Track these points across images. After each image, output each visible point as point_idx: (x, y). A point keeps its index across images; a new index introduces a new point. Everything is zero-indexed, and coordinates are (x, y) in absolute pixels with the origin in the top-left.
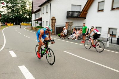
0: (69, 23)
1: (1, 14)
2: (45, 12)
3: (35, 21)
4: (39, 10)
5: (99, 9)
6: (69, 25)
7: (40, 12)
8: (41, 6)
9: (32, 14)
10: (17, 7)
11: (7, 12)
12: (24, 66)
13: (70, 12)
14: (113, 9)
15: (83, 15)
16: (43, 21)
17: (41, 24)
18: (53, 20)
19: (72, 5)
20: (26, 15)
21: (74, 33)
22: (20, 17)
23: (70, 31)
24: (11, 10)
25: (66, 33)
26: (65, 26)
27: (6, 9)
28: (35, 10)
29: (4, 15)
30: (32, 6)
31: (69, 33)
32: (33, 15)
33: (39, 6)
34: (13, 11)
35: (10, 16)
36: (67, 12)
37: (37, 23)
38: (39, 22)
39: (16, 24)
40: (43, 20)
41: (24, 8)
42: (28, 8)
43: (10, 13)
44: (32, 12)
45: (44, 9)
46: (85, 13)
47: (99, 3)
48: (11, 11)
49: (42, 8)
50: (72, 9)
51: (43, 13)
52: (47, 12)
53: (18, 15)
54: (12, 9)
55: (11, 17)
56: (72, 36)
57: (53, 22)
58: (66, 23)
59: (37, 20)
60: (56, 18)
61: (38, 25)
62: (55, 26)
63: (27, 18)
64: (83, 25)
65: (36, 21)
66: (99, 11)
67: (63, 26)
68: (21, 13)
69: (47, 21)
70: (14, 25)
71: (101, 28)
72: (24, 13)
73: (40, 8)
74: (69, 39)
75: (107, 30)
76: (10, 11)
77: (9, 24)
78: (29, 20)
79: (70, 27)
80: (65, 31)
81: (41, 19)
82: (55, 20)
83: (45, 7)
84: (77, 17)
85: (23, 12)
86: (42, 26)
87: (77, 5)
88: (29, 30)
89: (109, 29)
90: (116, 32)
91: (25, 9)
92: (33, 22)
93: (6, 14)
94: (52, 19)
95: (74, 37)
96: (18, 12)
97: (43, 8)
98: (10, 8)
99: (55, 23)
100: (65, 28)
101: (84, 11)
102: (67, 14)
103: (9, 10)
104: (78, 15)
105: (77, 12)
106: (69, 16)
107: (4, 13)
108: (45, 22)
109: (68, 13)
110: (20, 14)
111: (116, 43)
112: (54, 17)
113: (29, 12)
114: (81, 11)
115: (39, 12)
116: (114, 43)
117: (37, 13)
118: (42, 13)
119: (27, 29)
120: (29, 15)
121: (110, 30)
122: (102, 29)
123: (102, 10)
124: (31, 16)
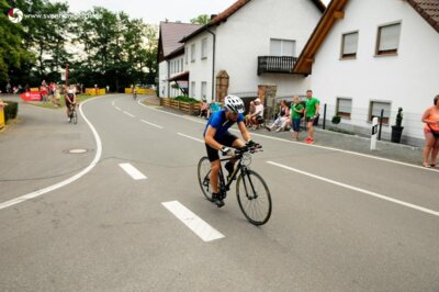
0: (267, 87)
1: (70, 60)
2: (198, 56)
3: (170, 81)
4: (181, 52)
5: (345, 53)
6: (267, 92)
7: (184, 57)
8: (186, 40)
9: (159, 62)
10: (114, 42)
11: (85, 56)
12: (177, 202)
13: (266, 57)
14: (380, 53)
15: (302, 66)
16: (193, 83)
17: (186, 91)
18: (222, 81)
19: (272, 39)
20: (139, 65)
21: (283, 114)
22: (124, 70)
23: (272, 109)
24: (97, 49)
25: (261, 115)
26: (256, 95)
27: (83, 46)
28: (167, 51)
29: (78, 64)
30: (160, 40)
31: (270, 114)
32: (163, 65)
33: (181, 42)
34: (103, 52)
35: (95, 68)
36: (259, 58)
37: (176, 87)
38: (182, 84)
39: (113, 90)
40: (191, 79)
41: (133, 46)
42: (146, 44)
43: (96, 58)
44: (159, 56)
45: (196, 49)
46: (308, 60)
47: (344, 35)
48: (99, 53)
49: (188, 47)
50: (271, 50)
51: (193, 61)
52: (204, 59)
53: (116, 63)
54: (102, 46)
55: (98, 70)
56: (276, 121)
57: (221, 85)
58: (259, 87)
59: (176, 79)
60: (229, 73)
61: (177, 93)
63: (142, 73)
64: (305, 94)
65: (173, 83)
66: (345, 56)
67: (252, 95)
68: (126, 59)
69: (204, 83)
70: (107, 92)
71: (350, 100)
72: (136, 60)
73: (181, 45)
74: (269, 129)
75: (367, 106)
76: (94, 52)
77: (92, 91)
78: (151, 79)
79: (270, 100)
80: (259, 109)
81: (185, 77)
82: (228, 78)
83: (198, 43)
84: (286, 72)
85: (131, 57)
86: (190, 96)
87: (285, 41)
88: (153, 108)
89: (372, 103)
90: (389, 112)
91: (137, 47)
92: (163, 85)
93: (83, 62)
94: (220, 78)
95: (283, 126)
96: (117, 57)
97: (193, 46)
98: (96, 45)
99: (227, 86)
100: (258, 100)
101: (306, 57)
102: (259, 63)
103: (91, 48)
104: (289, 66)
105: (284, 58)
106: (265, 68)
107: (76, 58)
108: (198, 86)
109: (262, 61)
110: (123, 63)
111: (390, 137)
112: (224, 72)
113: (149, 55)
114: (297, 55)
115: (179, 58)
116: (385, 140)
117: (172, 61)
118: (189, 60)
119: (145, 103)
120: (149, 64)
121: (375, 106)
122: (355, 104)
123: (353, 55)
124: (157, 68)
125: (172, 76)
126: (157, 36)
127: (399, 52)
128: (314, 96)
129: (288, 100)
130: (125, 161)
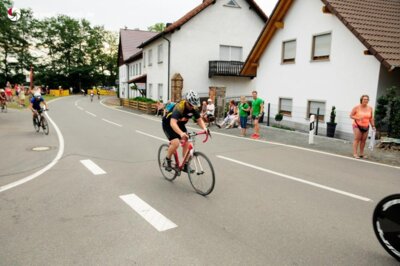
0: (217, 88)
1: (34, 63)
2: (155, 60)
4: (139, 57)
5: (286, 58)
6: (217, 93)
7: (142, 61)
8: (143, 46)
9: (119, 65)
10: (77, 47)
11: (49, 60)
12: (133, 195)
13: (216, 62)
14: (315, 58)
15: (248, 70)
16: (151, 85)
17: (144, 92)
18: (177, 82)
19: (221, 46)
20: (101, 69)
21: (232, 113)
22: (86, 73)
23: (222, 108)
24: (61, 53)
25: (213, 113)
26: (207, 96)
27: (48, 50)
28: (126, 56)
29: (42, 67)
30: (120, 46)
31: (221, 113)
32: (123, 69)
33: (140, 47)
34: (67, 56)
35: (59, 71)
36: (210, 62)
37: (135, 88)
38: (141, 86)
39: (76, 91)
40: (149, 81)
41: (95, 51)
42: (108, 50)
43: (60, 62)
44: (119, 60)
45: (153, 54)
46: (253, 64)
47: (284, 43)
48: (62, 57)
49: (146, 52)
50: (220, 54)
51: (150, 65)
52: (160, 63)
53: (80, 67)
54: (66, 51)
55: (62, 72)
56: (226, 119)
57: (175, 87)
58: (210, 88)
59: (135, 81)
60: (183, 76)
61: (137, 94)
62: (181, 96)
63: (104, 76)
64: (251, 94)
65: (132, 85)
66: (285, 61)
67: (204, 96)
68: (89, 62)
69: (160, 85)
70: (70, 93)
71: (291, 100)
72: (98, 64)
73: (139, 50)
74: (219, 127)
75: (305, 105)
76: (58, 56)
77: (56, 92)
78: (112, 81)
79: (220, 100)
81: (143, 79)
82: (182, 80)
83: (154, 48)
84: (234, 75)
85: (93, 60)
86: (148, 97)
87: (233, 47)
88: (113, 108)
89: (310, 102)
90: (324, 110)
91: (98, 52)
92: (123, 87)
93: (47, 65)
94: (175, 80)
96: (80, 61)
97: (150, 51)
98: (60, 50)
99: (181, 88)
100: (210, 100)
101: (251, 61)
102: (210, 67)
103: (55, 52)
104: (237, 70)
105: (232, 62)
106: (216, 71)
107: (40, 62)
108: (155, 87)
109: (213, 65)
110: (85, 65)
111: (325, 133)
112: (179, 75)
113: (110, 59)
114: (244, 60)
115: (138, 62)
116: (321, 135)
117: (132, 65)
118: (147, 64)
119: (106, 103)
120: (110, 68)
121: (312, 104)
122: (295, 104)
123: (292, 60)
124: (117, 71)
125: (131, 78)
126: (117, 42)
127: (331, 57)
128: (259, 97)
129: (237, 100)
130: (86, 157)
